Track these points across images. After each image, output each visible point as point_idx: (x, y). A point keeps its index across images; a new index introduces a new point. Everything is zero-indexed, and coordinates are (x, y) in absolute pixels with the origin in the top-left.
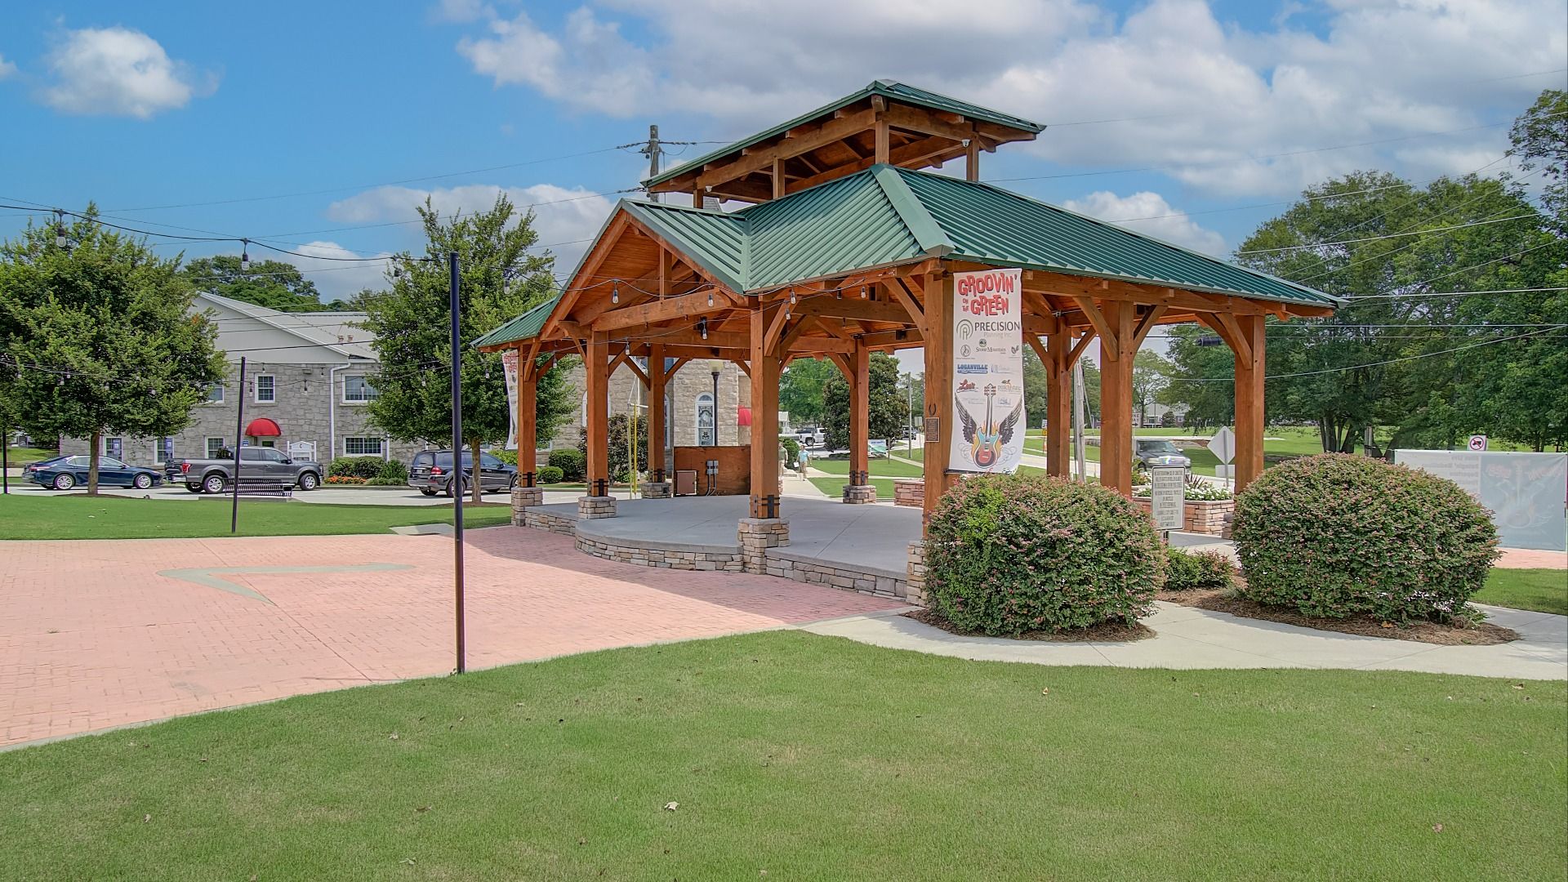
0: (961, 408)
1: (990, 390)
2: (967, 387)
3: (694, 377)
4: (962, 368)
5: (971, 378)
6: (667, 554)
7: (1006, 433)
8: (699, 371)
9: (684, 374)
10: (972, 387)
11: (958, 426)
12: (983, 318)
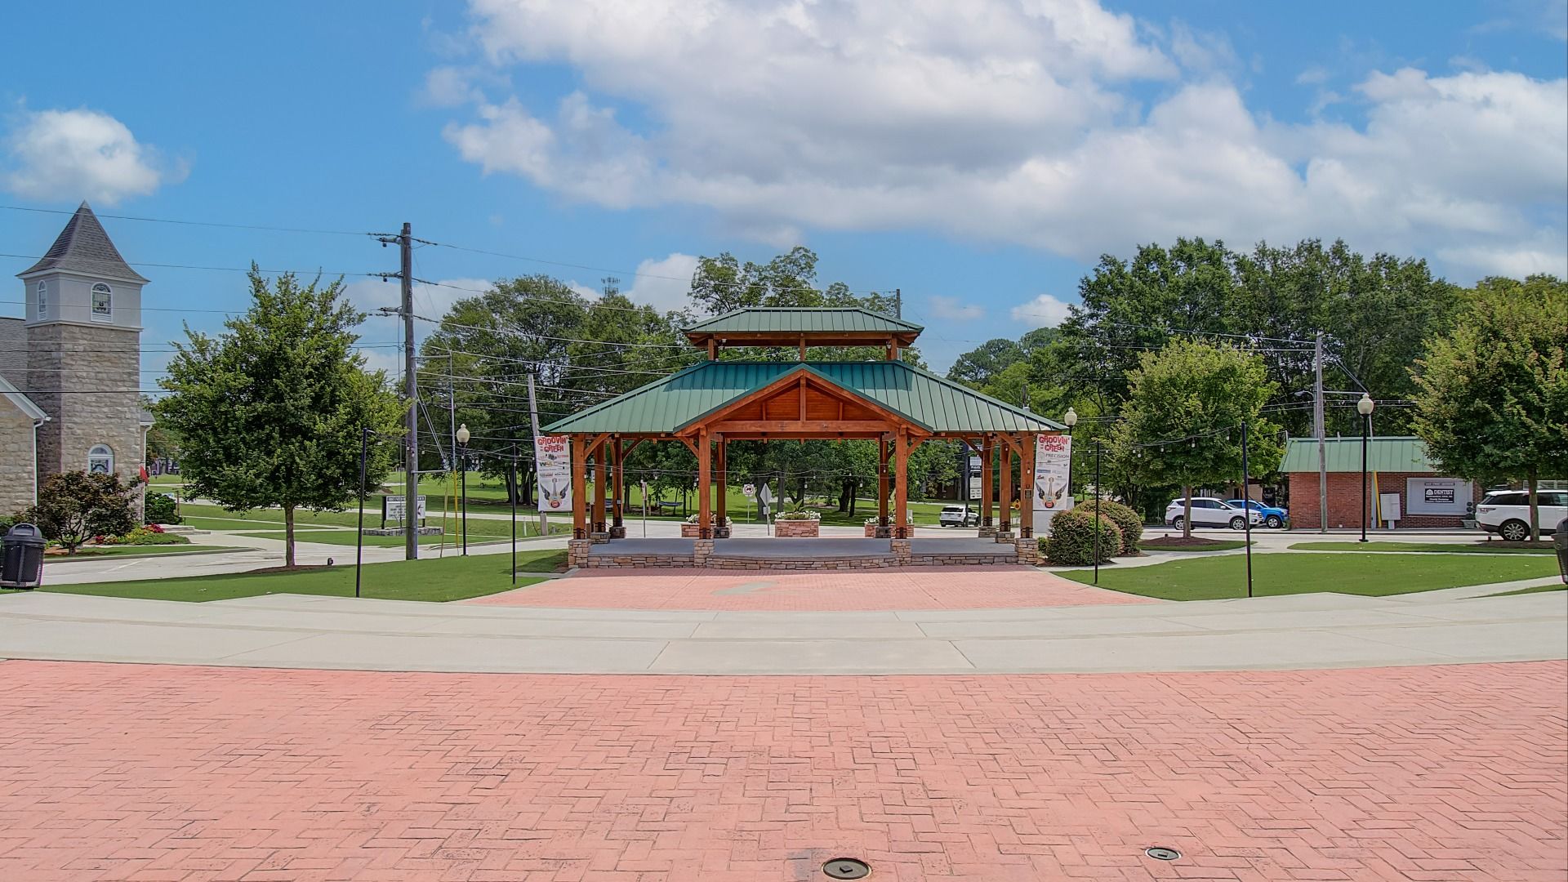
0: (1037, 486)
1: (1051, 480)
2: (1039, 478)
3: (86, 427)
4: (1039, 471)
5: (1042, 475)
6: (863, 561)
7: (1058, 496)
8: (94, 421)
9: (75, 423)
10: (1043, 478)
11: (1036, 492)
12: (1050, 452)
